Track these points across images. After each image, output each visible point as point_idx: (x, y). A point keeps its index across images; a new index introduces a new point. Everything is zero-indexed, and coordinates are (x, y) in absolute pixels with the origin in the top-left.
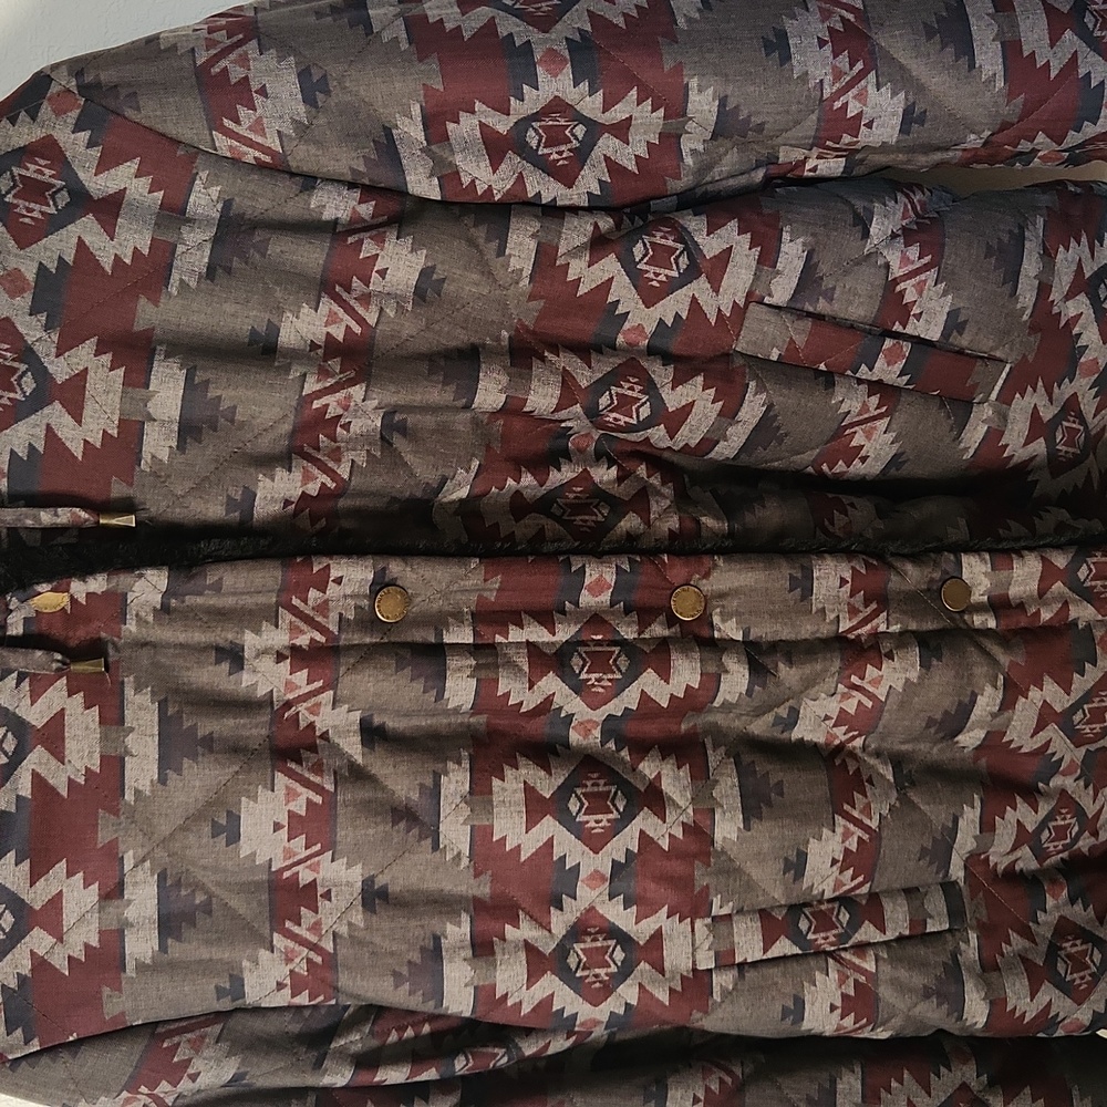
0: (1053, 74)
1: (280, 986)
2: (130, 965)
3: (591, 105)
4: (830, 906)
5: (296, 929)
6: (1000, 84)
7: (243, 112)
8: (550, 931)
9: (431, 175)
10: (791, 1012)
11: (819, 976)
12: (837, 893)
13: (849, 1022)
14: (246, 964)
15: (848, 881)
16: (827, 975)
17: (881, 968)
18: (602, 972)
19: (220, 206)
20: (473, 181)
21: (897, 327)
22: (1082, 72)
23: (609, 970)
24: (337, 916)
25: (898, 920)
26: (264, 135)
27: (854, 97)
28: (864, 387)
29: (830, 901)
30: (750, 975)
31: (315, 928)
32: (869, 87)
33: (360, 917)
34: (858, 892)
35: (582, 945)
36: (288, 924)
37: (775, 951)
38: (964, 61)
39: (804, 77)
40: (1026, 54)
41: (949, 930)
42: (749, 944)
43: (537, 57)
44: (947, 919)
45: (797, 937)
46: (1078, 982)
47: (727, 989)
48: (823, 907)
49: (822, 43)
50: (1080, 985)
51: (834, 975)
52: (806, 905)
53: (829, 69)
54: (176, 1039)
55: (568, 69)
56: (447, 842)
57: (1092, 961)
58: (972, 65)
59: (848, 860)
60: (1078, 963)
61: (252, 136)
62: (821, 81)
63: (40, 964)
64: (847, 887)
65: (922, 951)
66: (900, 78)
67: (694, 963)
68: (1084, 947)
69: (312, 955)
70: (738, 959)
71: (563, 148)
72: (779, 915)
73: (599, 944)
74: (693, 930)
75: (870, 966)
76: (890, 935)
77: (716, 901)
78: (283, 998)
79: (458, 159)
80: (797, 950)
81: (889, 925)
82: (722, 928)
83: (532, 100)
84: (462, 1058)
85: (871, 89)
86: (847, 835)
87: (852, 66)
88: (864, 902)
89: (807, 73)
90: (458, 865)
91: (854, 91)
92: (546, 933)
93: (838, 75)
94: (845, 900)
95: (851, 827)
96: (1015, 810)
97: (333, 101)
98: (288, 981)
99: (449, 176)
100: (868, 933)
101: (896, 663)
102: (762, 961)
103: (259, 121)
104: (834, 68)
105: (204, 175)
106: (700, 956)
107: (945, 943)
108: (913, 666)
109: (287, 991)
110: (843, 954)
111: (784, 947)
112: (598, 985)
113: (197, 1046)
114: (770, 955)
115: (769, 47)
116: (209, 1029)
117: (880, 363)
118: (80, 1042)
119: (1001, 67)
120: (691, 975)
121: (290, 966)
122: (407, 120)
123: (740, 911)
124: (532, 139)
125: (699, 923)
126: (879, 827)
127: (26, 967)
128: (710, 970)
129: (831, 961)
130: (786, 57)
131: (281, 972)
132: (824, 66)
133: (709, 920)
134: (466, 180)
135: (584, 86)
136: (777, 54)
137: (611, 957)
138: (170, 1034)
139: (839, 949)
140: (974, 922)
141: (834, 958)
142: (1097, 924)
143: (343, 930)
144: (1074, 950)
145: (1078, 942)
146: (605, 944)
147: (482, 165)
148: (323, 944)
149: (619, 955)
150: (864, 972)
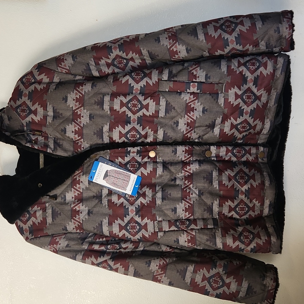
0: (216, 38)
1: (74, 229)
2: (48, 224)
3: (124, 55)
4: (184, 220)
5: (75, 219)
6: (204, 41)
7: (62, 63)
8: (124, 222)
9: (96, 71)
10: (176, 241)
11: (182, 235)
12: (186, 218)
13: (190, 244)
14: (67, 224)
15: (188, 215)
16: (184, 235)
17: (196, 234)
18: (135, 230)
19: (59, 80)
20: (105, 71)
21: (194, 80)
22: (223, 37)
23: (136, 230)
24: (83, 216)
25: (200, 224)
26: (66, 67)
27: (174, 47)
28: (189, 94)
29: (184, 219)
30: (167, 234)
31: (79, 218)
32: (177, 45)
33: (87, 217)
34: (191, 218)
35: (130, 225)
36: (74, 218)
37: (171, 229)
38: (196, 38)
39: (163, 45)
40: (209, 35)
41: (214, 228)
42: (166, 227)
43: (112, 48)
44: (213, 225)
45: (177, 226)
46: (246, 241)
47: (161, 236)
48: (183, 221)
49: (167, 38)
50: (246, 242)
51: (185, 235)
52: (179, 220)
53: (168, 43)
54: (56, 237)
55: (118, 49)
56: (103, 202)
57: (250, 237)
58: (198, 39)
59: (186, 210)
60: (247, 237)
61: (64, 67)
62: (167, 45)
63: (34, 223)
64: (188, 217)
65: (206, 231)
66: (183, 43)
67: (154, 230)
68: (248, 234)
69: (79, 224)
70: (163, 230)
71: (122, 64)
72: (172, 221)
73: (134, 225)
74: (154, 223)
75: (194, 234)
76: (198, 228)
77: (158, 217)
78: (75, 231)
79: (101, 67)
80: (177, 229)
81: (198, 225)
82: (160, 223)
83: (113, 56)
84: (109, 245)
85: (178, 45)
86: (185, 205)
87: (173, 42)
88: (192, 220)
89: (164, 44)
90: (106, 207)
91: (174, 46)
92: (123, 222)
93: (170, 44)
94: (188, 219)
95: (186, 203)
96: (228, 202)
97: (78, 60)
98: (75, 228)
99: (100, 71)
100: (193, 226)
101: (193, 165)
102: (169, 231)
103: (65, 64)
104: (169, 42)
105: (56, 75)
106: (155, 229)
107: (212, 230)
108: (197, 165)
109: (75, 230)
110: (188, 231)
111: (173, 228)
112: (133, 233)
113: (60, 239)
114: (170, 229)
115: (156, 40)
116: (62, 236)
117: (191, 88)
118: (40, 237)
119: (204, 38)
120: (153, 233)
121: (75, 225)
122: (91, 61)
123: (164, 220)
124: (115, 63)
125: (155, 222)
126: (193, 203)
127: (32, 223)
128: (158, 232)
129: (185, 232)
130: (159, 41)
131: (73, 226)
132: (167, 42)
133: (157, 222)
134: (103, 71)
135: (122, 52)
136: (157, 41)
137: (136, 227)
138: (56, 236)
139: (187, 230)
140: (220, 226)
141: (186, 232)
142: (253, 229)
143: (84, 219)
144: (246, 234)
145: (247, 233)
146: (135, 225)
147: (106, 68)
148: (80, 221)
149: (138, 227)
150: (193, 235)
